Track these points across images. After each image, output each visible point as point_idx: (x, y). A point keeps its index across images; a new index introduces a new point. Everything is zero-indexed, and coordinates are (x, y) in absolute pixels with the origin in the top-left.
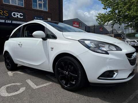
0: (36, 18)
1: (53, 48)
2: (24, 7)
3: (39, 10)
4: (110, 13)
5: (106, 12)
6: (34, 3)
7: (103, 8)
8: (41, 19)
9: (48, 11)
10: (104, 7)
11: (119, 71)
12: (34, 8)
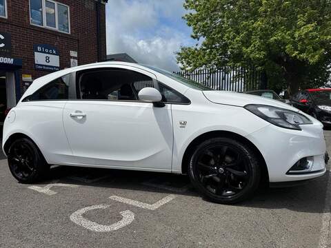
0: (39, 48)
1: (185, 123)
2: (6, 17)
3: (47, 30)
4: (204, 48)
5: (197, 45)
6: (33, 11)
7: (192, 36)
8: (54, 52)
9: (69, 33)
10: (194, 35)
11: (315, 158)
12: (33, 22)
